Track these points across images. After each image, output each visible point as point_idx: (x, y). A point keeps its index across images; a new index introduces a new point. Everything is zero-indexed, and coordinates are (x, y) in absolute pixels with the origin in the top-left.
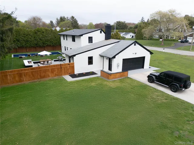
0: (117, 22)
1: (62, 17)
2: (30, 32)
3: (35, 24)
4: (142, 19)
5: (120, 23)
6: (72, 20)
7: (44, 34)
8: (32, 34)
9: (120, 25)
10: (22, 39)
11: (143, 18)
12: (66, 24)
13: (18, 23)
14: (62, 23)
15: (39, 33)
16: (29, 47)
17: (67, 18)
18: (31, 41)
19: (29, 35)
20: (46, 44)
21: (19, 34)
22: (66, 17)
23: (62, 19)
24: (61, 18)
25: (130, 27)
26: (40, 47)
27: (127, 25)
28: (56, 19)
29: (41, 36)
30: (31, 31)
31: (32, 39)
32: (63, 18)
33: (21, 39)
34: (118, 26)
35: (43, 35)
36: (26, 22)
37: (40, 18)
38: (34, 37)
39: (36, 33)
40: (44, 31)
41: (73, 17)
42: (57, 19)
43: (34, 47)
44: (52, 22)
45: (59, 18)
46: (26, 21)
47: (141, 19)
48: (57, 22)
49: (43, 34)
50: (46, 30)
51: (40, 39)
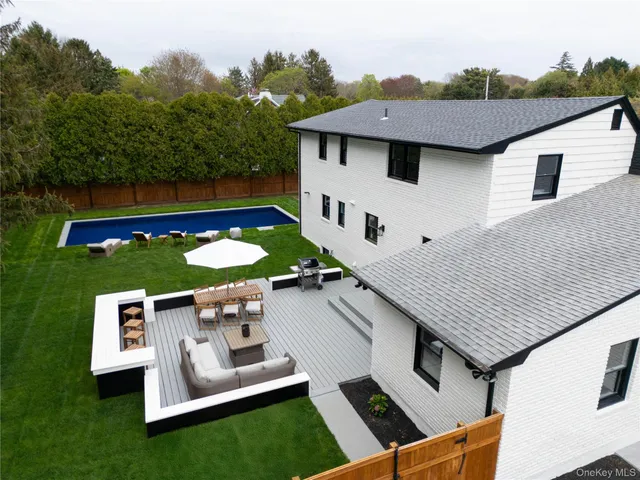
0: (467, 71)
1: (273, 53)
2: (153, 116)
3: (179, 82)
4: (563, 61)
5: (477, 74)
6: (310, 63)
7: (214, 123)
8: (161, 123)
9: (478, 81)
10: (116, 144)
11: (565, 55)
12: (286, 78)
13: (116, 75)
14: (273, 77)
15: (191, 119)
16: (148, 183)
17: (292, 57)
18: (156, 157)
19: (150, 128)
20: (223, 170)
21: (105, 123)
22: (286, 55)
23: (273, 63)
24: (269, 59)
25: (516, 91)
26: (195, 182)
27: (506, 83)
28: (250, 63)
29: (201, 132)
30: (157, 110)
31: (163, 147)
32: (274, 59)
33: (111, 147)
34: (471, 86)
35: (209, 129)
36: (145, 72)
37: (195, 57)
38: (172, 139)
39: (179, 119)
40: (214, 107)
41: (313, 54)
42: (254, 63)
43: (167, 183)
44: (236, 73)
45: (261, 60)
46: (146, 68)
47: (559, 61)
48: (254, 75)
49: (208, 121)
50: (225, 104)
51: (197, 147)
